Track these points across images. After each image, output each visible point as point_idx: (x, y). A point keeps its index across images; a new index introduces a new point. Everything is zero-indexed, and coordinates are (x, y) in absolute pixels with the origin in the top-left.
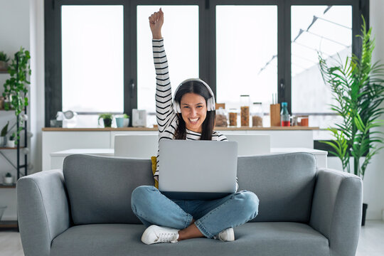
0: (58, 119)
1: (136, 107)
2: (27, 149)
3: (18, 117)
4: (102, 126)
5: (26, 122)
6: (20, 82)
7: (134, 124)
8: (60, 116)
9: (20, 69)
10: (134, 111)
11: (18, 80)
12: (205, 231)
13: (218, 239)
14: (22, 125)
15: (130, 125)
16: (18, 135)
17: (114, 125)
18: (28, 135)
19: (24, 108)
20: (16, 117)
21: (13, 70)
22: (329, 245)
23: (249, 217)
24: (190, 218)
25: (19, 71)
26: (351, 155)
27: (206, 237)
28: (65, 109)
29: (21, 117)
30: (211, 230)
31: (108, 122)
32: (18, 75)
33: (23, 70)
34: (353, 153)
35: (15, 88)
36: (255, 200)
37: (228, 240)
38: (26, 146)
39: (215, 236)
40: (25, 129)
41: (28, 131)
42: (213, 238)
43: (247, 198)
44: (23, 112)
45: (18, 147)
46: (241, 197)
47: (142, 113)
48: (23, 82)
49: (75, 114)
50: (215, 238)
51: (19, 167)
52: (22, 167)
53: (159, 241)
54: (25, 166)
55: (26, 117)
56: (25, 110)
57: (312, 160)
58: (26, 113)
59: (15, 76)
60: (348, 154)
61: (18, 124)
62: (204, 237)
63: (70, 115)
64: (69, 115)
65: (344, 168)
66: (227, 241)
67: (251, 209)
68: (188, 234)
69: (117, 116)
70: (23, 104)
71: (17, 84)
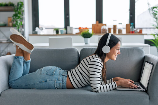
0: (36, 30)
1: (69, 25)
3: (18, 30)
4: (55, 33)
5: (23, 32)
7: (68, 32)
10: (68, 27)
17: (60, 33)
21: (16, 10)
28: (40, 26)
29: (20, 30)
31: (57, 32)
33: (20, 10)
47: (71, 28)
49: (44, 28)
55: (23, 30)
56: (23, 27)
57: (143, 52)
59: (17, 13)
64: (41, 29)
69: (61, 29)
70: (20, 24)
71: (18, 16)
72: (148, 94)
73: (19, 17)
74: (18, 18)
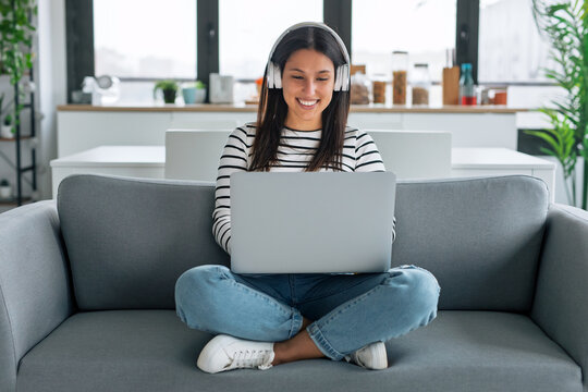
0: (86, 90)
1: (216, 70)
2: (35, 140)
3: (16, 86)
4: (161, 103)
5: (32, 95)
6: (18, 27)
7: (213, 98)
8: (89, 84)
9: (19, 5)
10: (213, 77)
11: (15, 23)
12: (327, 348)
13: (353, 362)
14: (24, 99)
15: (207, 100)
16: (17, 118)
17: (179, 102)
18: (37, 117)
19: (28, 71)
20: (12, 88)
21: (5, 7)
22: (583, 380)
23: (419, 322)
24: (298, 323)
25: (16, 7)
26: (578, 155)
27: (330, 359)
28: (99, 71)
29: (21, 86)
30: (338, 347)
31: (170, 95)
32: (15, 16)
33: (23, 6)
34: (581, 152)
35: (10, 36)
36: (431, 287)
37: (375, 367)
38: (33, 134)
39: (349, 355)
40: (31, 106)
41: (36, 109)
42: (343, 360)
43: (415, 284)
44: (27, 78)
45: (18, 138)
46: (404, 282)
47: (227, 81)
48: (25, 28)
49: (115, 80)
50: (348, 359)
51: (20, 171)
52: (27, 169)
53: (233, 366)
54: (33, 168)
55: (32, 86)
56: (31, 74)
58: (32, 79)
59: (10, 17)
60: (574, 154)
61: (16, 99)
62: (325, 358)
63: (107, 83)
64: (105, 82)
65: (566, 178)
66: (371, 369)
67: (422, 308)
68: (293, 351)
69: (185, 86)
70: (24, 64)
71: (12, 31)
72: (579, 364)
73: (19, 37)
74: (16, 41)
